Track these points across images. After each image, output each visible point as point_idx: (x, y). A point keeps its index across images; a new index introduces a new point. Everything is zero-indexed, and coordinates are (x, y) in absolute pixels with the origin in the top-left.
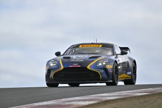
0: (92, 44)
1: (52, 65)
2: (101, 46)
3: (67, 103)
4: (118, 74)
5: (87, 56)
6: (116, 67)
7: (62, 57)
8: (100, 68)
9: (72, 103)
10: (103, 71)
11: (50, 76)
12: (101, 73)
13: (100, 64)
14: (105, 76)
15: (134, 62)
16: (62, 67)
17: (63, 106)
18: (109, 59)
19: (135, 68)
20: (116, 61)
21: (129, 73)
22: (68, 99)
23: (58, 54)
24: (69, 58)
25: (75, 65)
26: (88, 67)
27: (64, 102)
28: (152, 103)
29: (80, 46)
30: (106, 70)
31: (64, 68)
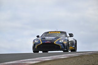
0: (55, 31)
1: (36, 41)
2: (60, 32)
3: (23, 63)
4: (69, 47)
5: (53, 38)
6: (68, 43)
7: (41, 38)
8: (61, 43)
9: (26, 62)
10: (62, 45)
11: (35, 47)
12: (61, 46)
13: (60, 41)
14: (63, 47)
15: (76, 41)
16: (41, 43)
17: (21, 64)
18: (65, 39)
19: (76, 44)
20: (68, 40)
21: (74, 46)
22: (24, 60)
23: (38, 37)
24: (45, 38)
25: (48, 42)
26: (55, 43)
27: (22, 62)
28: (70, 62)
29: (49, 33)
30: (63, 44)
31: (42, 43)
